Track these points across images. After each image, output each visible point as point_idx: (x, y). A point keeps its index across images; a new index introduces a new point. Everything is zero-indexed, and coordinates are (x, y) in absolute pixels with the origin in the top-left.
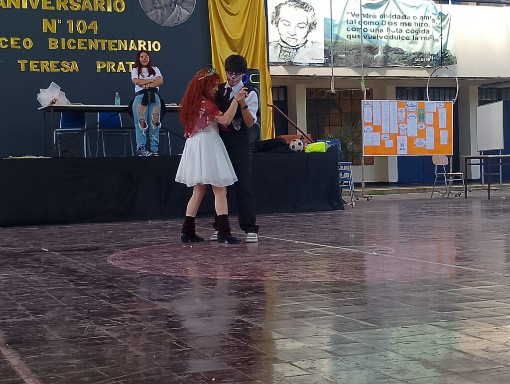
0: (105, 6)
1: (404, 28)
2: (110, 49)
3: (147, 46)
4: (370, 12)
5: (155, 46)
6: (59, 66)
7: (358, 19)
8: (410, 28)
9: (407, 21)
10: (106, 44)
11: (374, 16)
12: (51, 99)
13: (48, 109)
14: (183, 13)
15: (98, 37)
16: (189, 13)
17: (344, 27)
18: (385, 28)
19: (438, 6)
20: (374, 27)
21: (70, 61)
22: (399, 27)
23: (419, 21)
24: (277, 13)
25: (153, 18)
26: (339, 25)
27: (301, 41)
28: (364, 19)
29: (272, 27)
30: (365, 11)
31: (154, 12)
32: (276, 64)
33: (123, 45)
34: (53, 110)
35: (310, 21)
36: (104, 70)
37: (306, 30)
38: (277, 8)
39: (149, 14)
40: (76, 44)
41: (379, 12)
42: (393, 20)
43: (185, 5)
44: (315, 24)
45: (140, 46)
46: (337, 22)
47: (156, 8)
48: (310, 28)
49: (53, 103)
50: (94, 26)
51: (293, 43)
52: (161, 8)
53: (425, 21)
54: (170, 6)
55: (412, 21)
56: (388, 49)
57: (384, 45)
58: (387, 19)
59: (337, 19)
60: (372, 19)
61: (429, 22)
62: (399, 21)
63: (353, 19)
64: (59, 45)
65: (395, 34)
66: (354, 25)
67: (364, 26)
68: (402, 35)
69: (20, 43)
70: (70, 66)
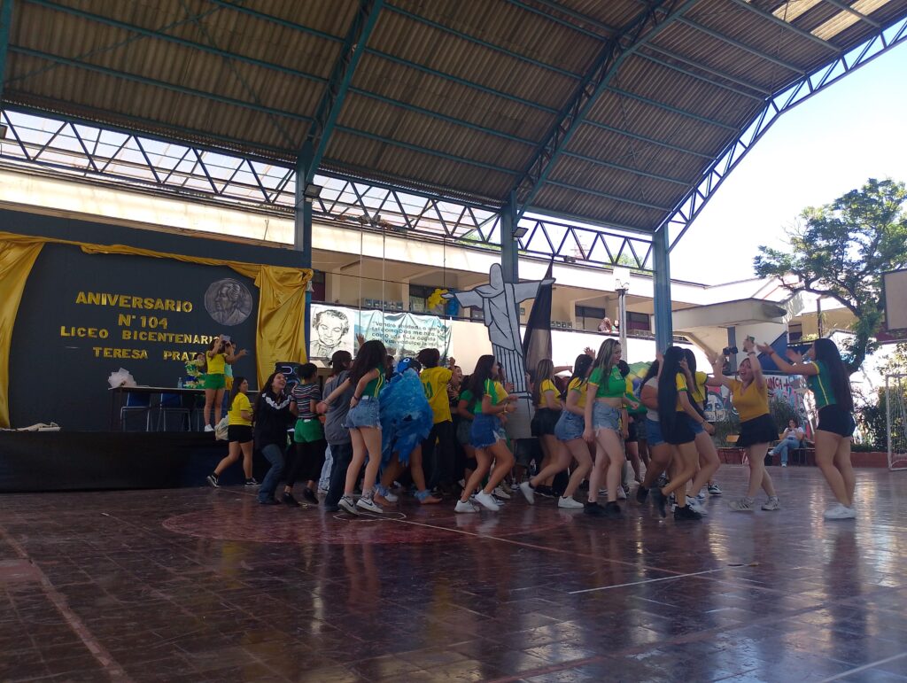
0: (175, 307)
1: (416, 336)
2: (177, 341)
4: (391, 322)
6: (130, 354)
7: (381, 327)
8: (421, 336)
9: (419, 331)
10: (174, 338)
11: (394, 326)
12: (121, 381)
13: (117, 390)
14: (241, 316)
16: (244, 316)
17: (371, 332)
18: (401, 335)
19: (443, 321)
20: (394, 334)
21: (140, 349)
22: (413, 335)
23: (427, 331)
24: (318, 319)
25: (215, 319)
26: (367, 331)
27: (336, 342)
28: (385, 328)
29: (313, 330)
30: (387, 322)
31: (216, 313)
32: (315, 359)
33: (188, 339)
34: (122, 390)
35: (344, 327)
36: (169, 358)
37: (341, 333)
38: (318, 315)
39: (212, 315)
41: (397, 323)
42: (408, 330)
43: (243, 310)
44: (347, 330)
45: (203, 340)
46: (365, 329)
47: (218, 310)
48: (344, 332)
49: (122, 384)
50: (164, 322)
51: (329, 343)
52: (223, 311)
53: (432, 332)
54: (230, 310)
55: (423, 331)
56: (403, 351)
57: (400, 348)
58: (403, 329)
59: (365, 327)
60: (392, 328)
61: (435, 332)
62: (412, 330)
63: (377, 327)
65: (409, 340)
66: (378, 332)
67: (385, 333)
68: (414, 341)
69: (97, 333)
70: (140, 353)
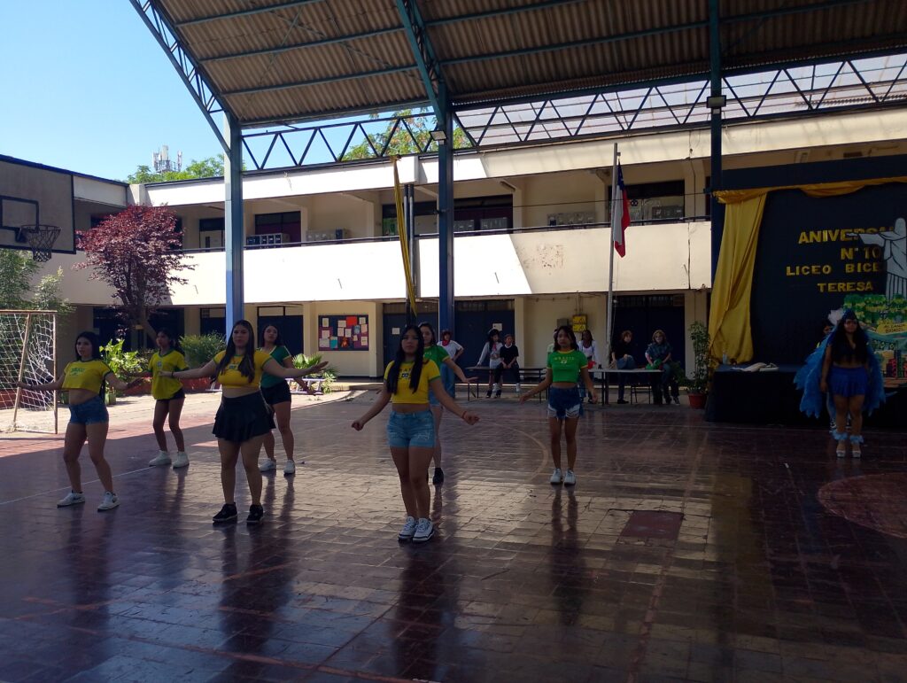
6: (855, 286)
21: (865, 281)
40: (872, 267)
64: (856, 269)
69: (820, 270)
70: (865, 285)
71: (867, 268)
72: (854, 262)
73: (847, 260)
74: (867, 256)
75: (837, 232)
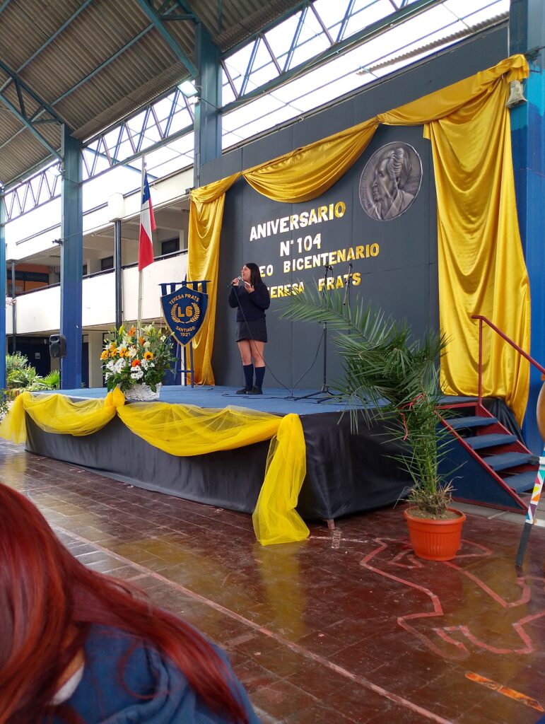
0: (328, 214)
2: (331, 262)
3: (364, 253)
5: (374, 250)
6: (290, 289)
10: (327, 258)
14: (406, 198)
15: (321, 251)
16: (413, 197)
21: (298, 282)
33: (342, 256)
36: (324, 289)
39: (368, 212)
40: (303, 264)
45: (358, 253)
47: (376, 201)
50: (318, 240)
52: (381, 199)
54: (391, 195)
64: (291, 267)
69: (265, 271)
70: (298, 287)
71: (301, 264)
72: (290, 258)
73: (286, 258)
74: (300, 251)
75: (278, 221)
